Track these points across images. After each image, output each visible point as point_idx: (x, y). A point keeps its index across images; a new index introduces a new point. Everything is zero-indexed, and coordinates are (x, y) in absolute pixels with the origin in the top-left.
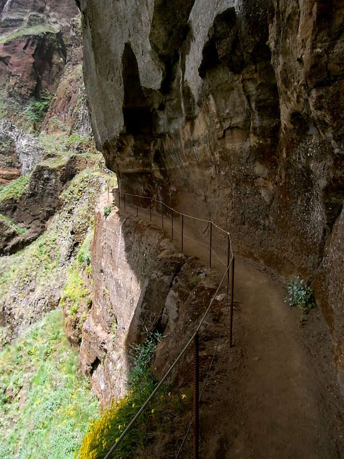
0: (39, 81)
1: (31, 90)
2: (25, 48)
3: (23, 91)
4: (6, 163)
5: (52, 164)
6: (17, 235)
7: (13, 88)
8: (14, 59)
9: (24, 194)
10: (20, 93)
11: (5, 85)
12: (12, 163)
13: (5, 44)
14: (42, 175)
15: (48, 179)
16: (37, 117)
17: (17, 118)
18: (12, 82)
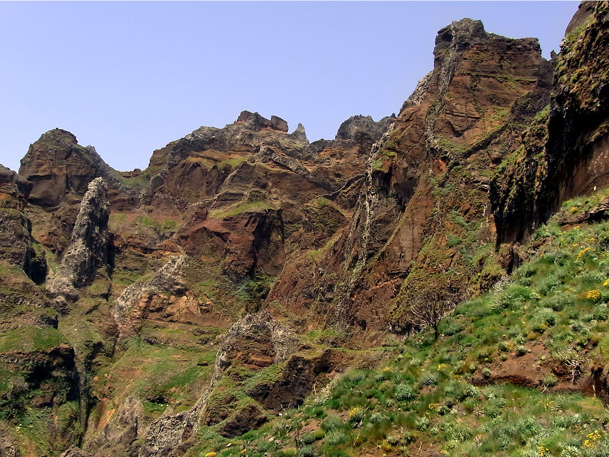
0: (256, 259)
1: (247, 269)
2: (246, 225)
3: (239, 270)
4: (261, 350)
5: (306, 355)
6: (268, 421)
7: (229, 266)
8: (233, 236)
9: (278, 382)
10: (236, 272)
11: (219, 261)
12: (266, 351)
13: (225, 220)
14: (297, 365)
15: (302, 369)
16: (250, 298)
17: (229, 297)
18: (228, 259)
